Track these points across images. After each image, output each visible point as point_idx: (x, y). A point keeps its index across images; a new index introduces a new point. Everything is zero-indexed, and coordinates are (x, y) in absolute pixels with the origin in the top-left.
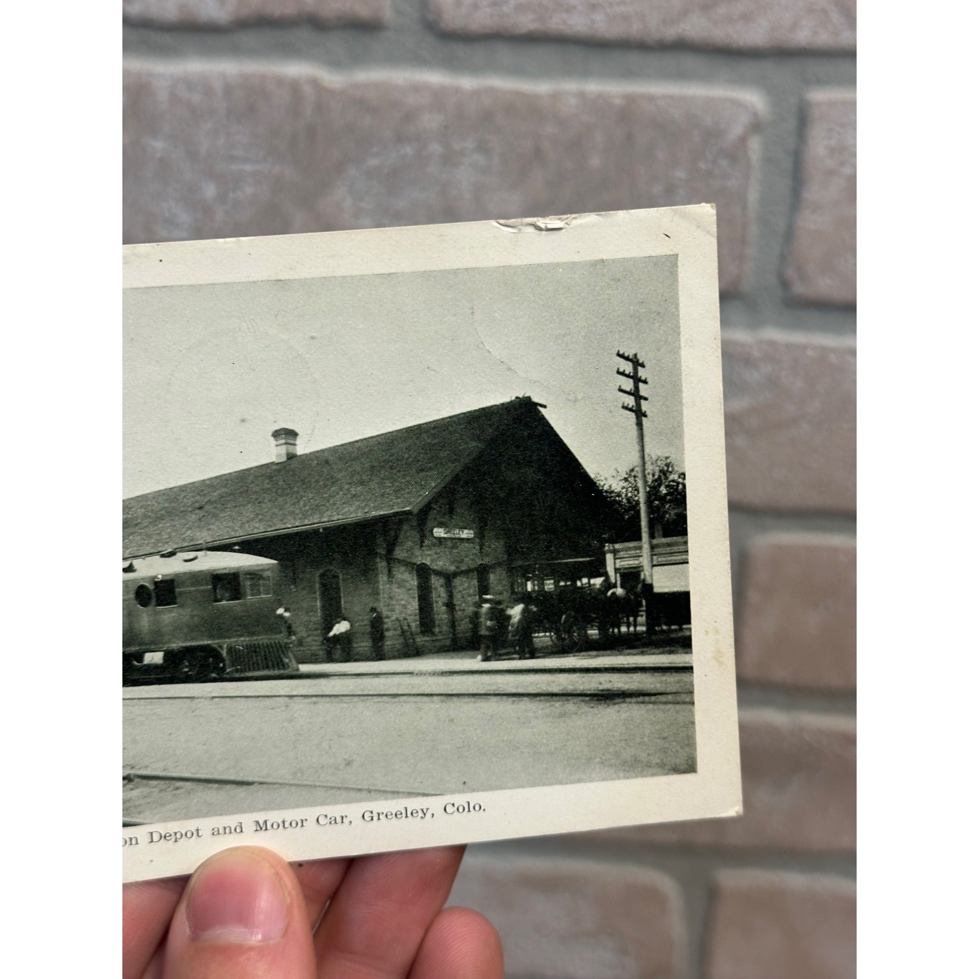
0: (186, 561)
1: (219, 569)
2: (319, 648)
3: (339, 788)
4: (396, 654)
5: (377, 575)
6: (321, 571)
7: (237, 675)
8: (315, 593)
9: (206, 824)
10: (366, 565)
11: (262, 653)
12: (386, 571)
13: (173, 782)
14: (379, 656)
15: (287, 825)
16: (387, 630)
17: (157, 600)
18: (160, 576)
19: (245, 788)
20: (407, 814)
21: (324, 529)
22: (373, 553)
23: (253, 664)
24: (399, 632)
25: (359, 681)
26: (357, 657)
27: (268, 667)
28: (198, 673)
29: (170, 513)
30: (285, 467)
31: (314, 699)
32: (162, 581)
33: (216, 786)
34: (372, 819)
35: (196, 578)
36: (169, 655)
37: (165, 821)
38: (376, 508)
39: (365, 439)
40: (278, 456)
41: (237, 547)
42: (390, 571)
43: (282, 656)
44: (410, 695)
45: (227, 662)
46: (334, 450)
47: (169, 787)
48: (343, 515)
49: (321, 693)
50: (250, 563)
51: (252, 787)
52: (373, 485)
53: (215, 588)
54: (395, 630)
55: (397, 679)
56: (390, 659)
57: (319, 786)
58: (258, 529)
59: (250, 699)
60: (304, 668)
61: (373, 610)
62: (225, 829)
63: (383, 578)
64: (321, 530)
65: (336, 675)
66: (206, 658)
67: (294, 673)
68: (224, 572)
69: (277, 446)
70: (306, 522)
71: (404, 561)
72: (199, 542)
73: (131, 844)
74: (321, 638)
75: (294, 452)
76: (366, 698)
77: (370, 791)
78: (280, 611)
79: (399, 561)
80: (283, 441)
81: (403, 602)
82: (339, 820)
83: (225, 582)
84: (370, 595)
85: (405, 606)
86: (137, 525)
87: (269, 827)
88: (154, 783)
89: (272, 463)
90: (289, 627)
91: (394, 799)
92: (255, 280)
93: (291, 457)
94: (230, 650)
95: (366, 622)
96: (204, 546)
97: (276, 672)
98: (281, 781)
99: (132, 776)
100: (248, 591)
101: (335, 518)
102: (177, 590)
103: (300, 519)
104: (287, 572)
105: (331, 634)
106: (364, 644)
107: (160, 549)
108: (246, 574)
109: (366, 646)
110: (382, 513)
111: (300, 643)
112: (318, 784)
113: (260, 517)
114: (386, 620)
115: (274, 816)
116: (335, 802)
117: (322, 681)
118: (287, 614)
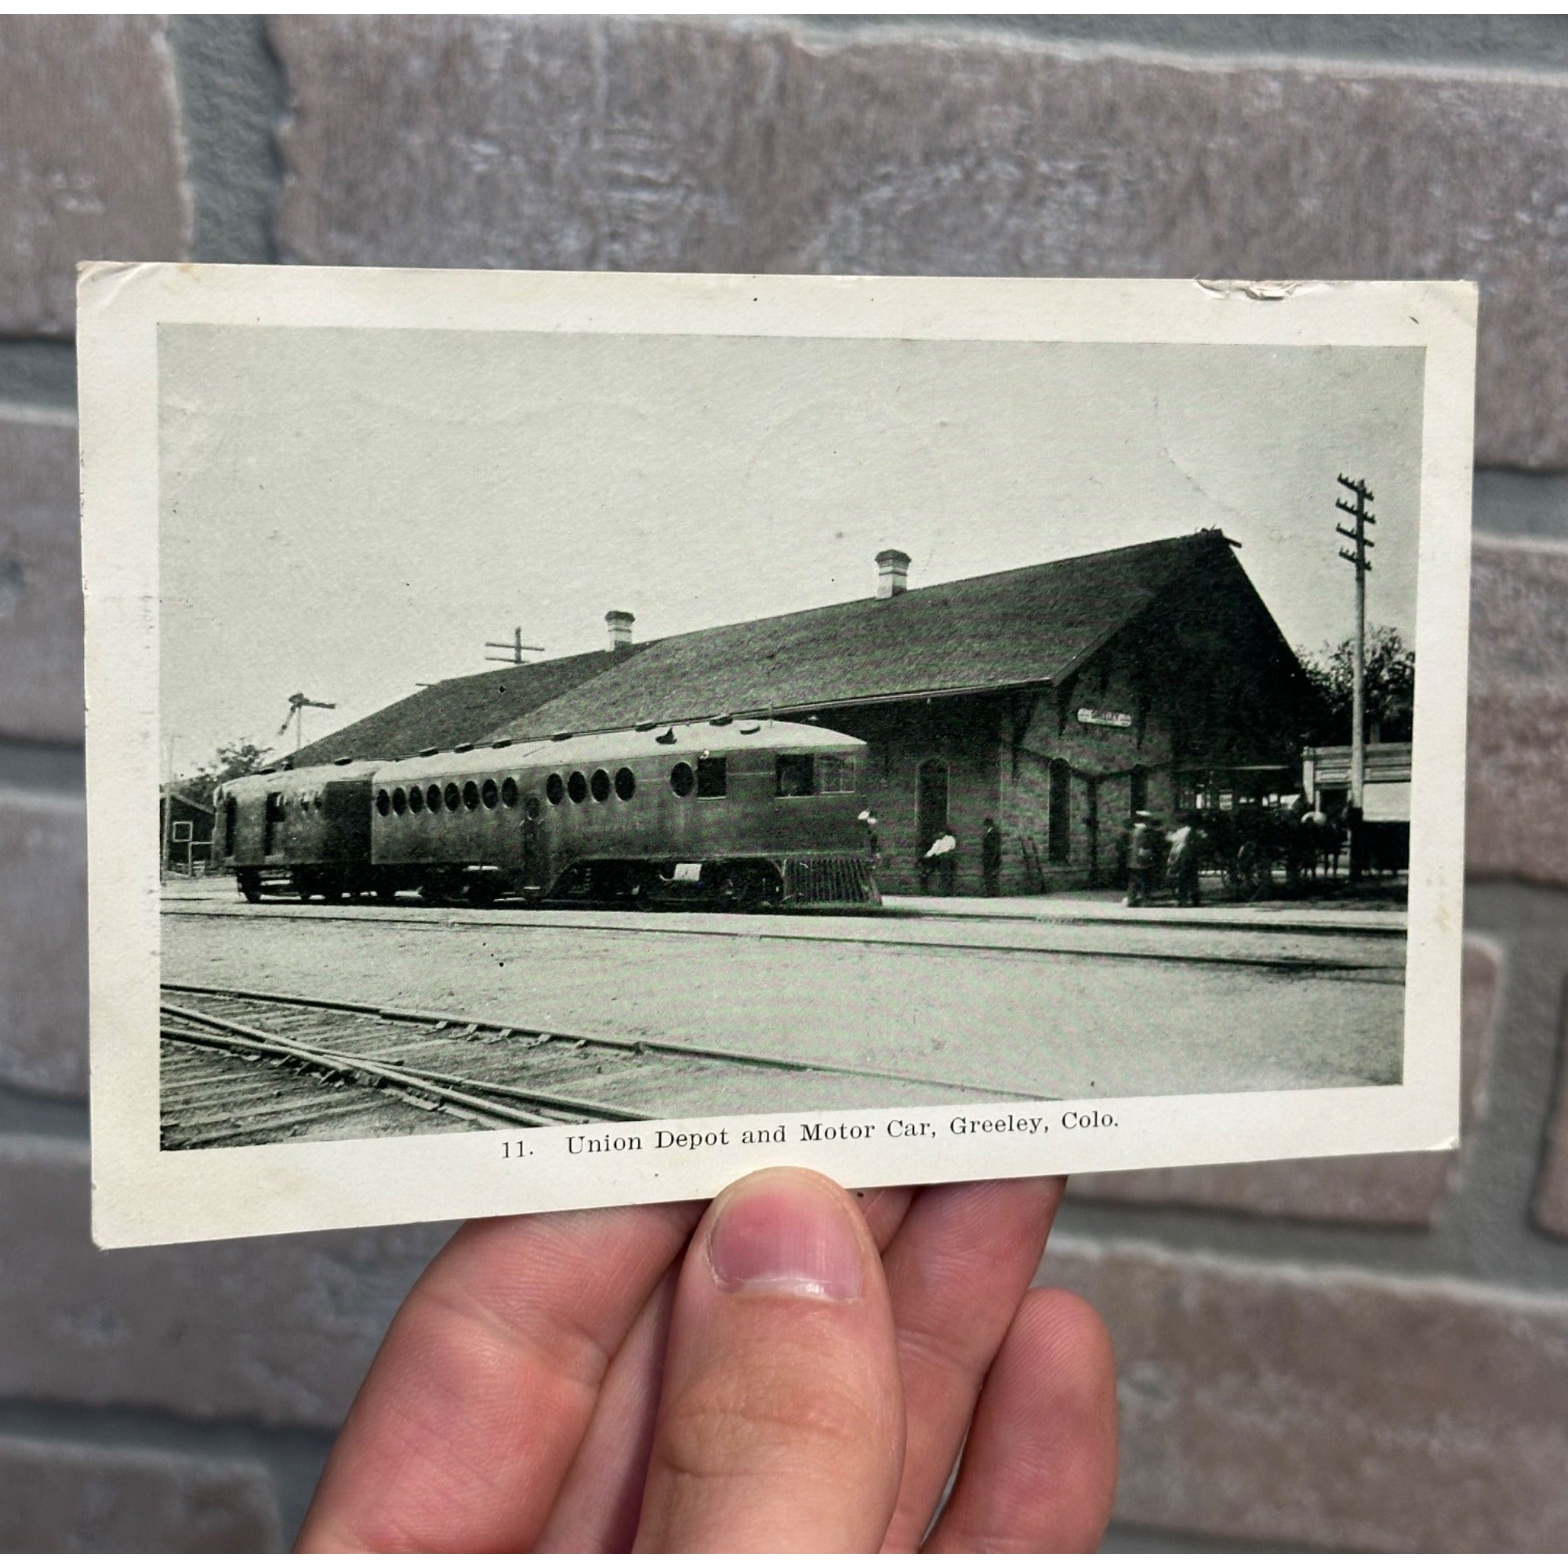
0: (743, 732)
1: (787, 749)
2: (912, 873)
3: (921, 1082)
4: (1014, 889)
5: (997, 772)
6: (923, 761)
7: (797, 906)
8: (912, 792)
9: (735, 1125)
10: (984, 756)
11: (834, 875)
12: (1009, 766)
13: (697, 1059)
14: (991, 890)
15: (847, 1133)
16: (1005, 853)
17: (701, 786)
18: (707, 753)
19: (795, 1073)
20: (1012, 1124)
21: (933, 699)
22: (995, 739)
23: (821, 891)
24: (1021, 857)
25: (961, 924)
26: (961, 890)
27: (839, 897)
28: (744, 899)
29: (729, 663)
30: (889, 606)
31: (899, 948)
32: (709, 760)
33: (754, 1068)
34: (964, 1131)
35: (754, 758)
36: (709, 870)
37: (680, 1117)
38: (1007, 674)
39: (999, 574)
40: (882, 589)
41: (814, 718)
42: (1015, 767)
43: (860, 881)
44: (1029, 950)
45: (785, 886)
46: (957, 585)
47: (689, 1067)
48: (960, 680)
49: (908, 940)
50: (830, 743)
51: (802, 1074)
52: (1003, 642)
53: (779, 775)
54: (1016, 853)
55: (1012, 926)
56: (1005, 895)
57: (895, 1078)
58: (845, 693)
59: (811, 942)
60: (889, 902)
61: (989, 822)
62: (760, 1133)
63: (1005, 777)
64: (929, 701)
65: (931, 915)
66: (758, 878)
67: (875, 908)
68: (797, 752)
69: (881, 574)
70: (910, 687)
71: (1034, 754)
72: (764, 707)
73: (631, 1148)
74: (915, 859)
75: (903, 585)
76: (968, 950)
77: (963, 1089)
78: (864, 815)
79: (1029, 753)
80: (890, 569)
81: (1029, 814)
82: (918, 1129)
83: (794, 767)
84: (986, 800)
85: (1031, 820)
86: (684, 675)
87: (822, 1134)
88: (671, 1058)
89: (872, 599)
90: (874, 840)
91: (996, 1101)
92: (876, 336)
93: (898, 591)
94: (791, 866)
95: (978, 840)
96: (770, 712)
97: (851, 905)
98: (844, 1067)
99: (641, 1047)
100: (823, 782)
101: (949, 684)
102: (729, 774)
103: (902, 682)
104: (878, 758)
105: (929, 854)
106: (972, 872)
107: (711, 713)
108: (822, 758)
109: (973, 875)
110: (1012, 682)
111: (888, 862)
112: (893, 1074)
113: (849, 676)
114: (1005, 838)
115: (829, 1119)
116: (915, 1103)
117: (911, 923)
118: (872, 821)
